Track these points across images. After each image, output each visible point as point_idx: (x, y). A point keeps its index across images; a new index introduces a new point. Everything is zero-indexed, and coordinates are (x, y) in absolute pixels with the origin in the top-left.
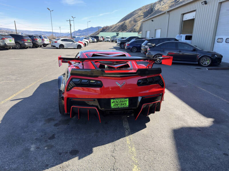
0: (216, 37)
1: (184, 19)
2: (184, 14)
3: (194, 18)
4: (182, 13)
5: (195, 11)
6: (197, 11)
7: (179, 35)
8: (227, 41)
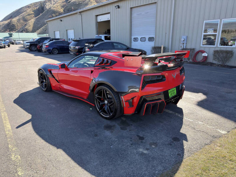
0: (132, 36)
1: (99, 20)
2: (97, 16)
3: (109, 20)
4: (96, 15)
5: (109, 13)
6: (111, 13)
7: (97, 35)
8: (142, 40)
